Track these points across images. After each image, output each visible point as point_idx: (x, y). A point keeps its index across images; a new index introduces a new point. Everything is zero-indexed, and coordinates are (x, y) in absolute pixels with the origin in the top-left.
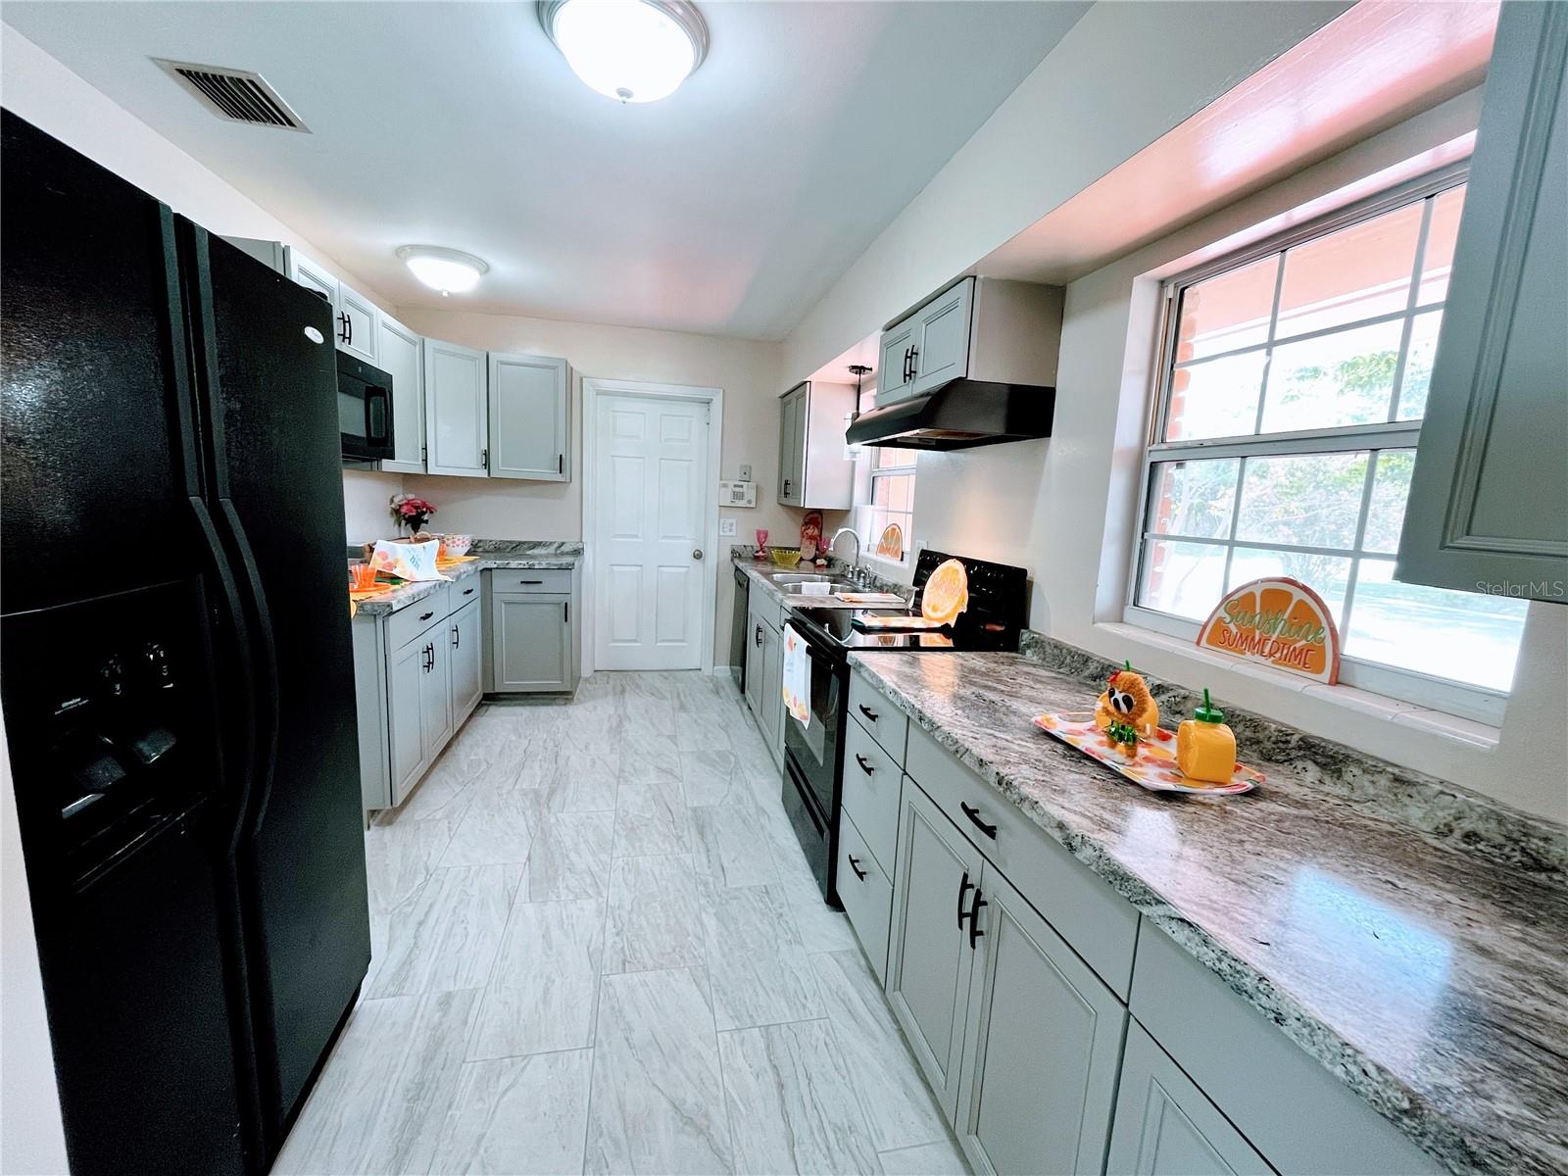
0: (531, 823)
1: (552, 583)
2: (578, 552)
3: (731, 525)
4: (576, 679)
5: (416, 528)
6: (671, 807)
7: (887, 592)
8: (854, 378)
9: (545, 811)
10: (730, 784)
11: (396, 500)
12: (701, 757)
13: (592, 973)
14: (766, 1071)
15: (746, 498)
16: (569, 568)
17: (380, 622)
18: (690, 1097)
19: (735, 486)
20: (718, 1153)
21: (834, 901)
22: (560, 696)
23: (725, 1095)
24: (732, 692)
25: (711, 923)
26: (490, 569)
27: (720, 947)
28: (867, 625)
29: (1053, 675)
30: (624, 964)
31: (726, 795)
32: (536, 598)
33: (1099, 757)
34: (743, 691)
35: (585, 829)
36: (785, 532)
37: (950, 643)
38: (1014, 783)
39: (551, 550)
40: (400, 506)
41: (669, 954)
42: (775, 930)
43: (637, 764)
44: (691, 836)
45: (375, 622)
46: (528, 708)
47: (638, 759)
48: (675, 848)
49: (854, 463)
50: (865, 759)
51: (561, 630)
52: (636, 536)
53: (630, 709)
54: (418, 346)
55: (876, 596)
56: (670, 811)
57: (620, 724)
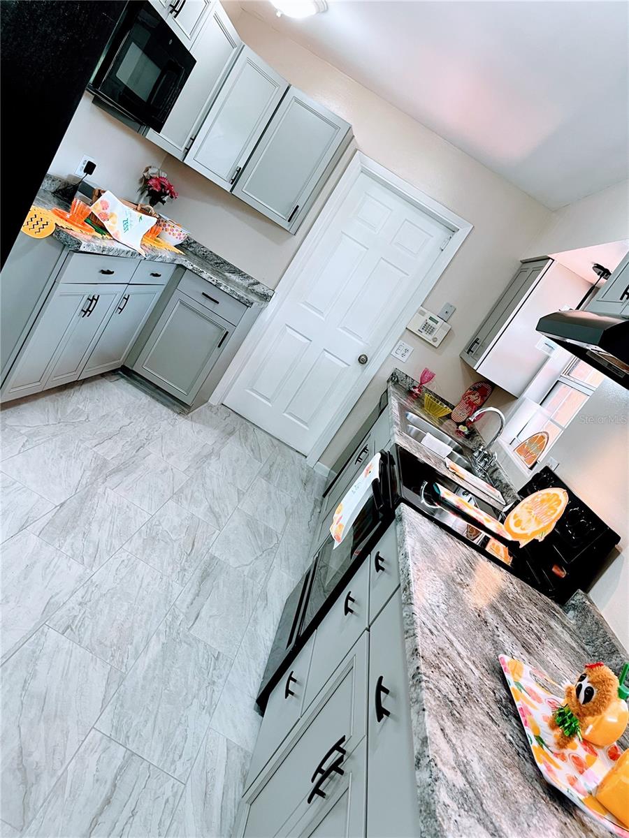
0: (84, 482)
1: (226, 309)
2: (265, 298)
3: (407, 350)
4: (202, 399)
5: (153, 203)
6: (196, 544)
7: (496, 488)
8: (594, 277)
9: (100, 480)
10: (257, 559)
11: (150, 171)
12: (251, 523)
13: (39, 617)
14: (106, 782)
15: (435, 334)
16: (248, 304)
17: (65, 253)
18: (37, 756)
19: (431, 318)
20: (25, 807)
21: (262, 703)
22: (181, 406)
23: (62, 774)
24: (318, 489)
25: (155, 648)
26: (186, 269)
27: (147, 670)
28: (442, 495)
29: (574, 645)
30: (68, 628)
31: (247, 565)
32: (207, 313)
33: (526, 722)
34: (324, 496)
35: (119, 513)
36: (449, 385)
37: (508, 560)
38: (423, 684)
39: (246, 283)
40: (151, 177)
41: (106, 646)
42: (199, 690)
43: (196, 494)
44: (193, 575)
45: (63, 249)
46: (149, 398)
47: (201, 490)
48: (174, 575)
49: (548, 358)
50: (353, 600)
51: (212, 350)
52: (321, 313)
53: (225, 450)
54: (235, 49)
55: (483, 485)
56: (193, 545)
57: (208, 456)
